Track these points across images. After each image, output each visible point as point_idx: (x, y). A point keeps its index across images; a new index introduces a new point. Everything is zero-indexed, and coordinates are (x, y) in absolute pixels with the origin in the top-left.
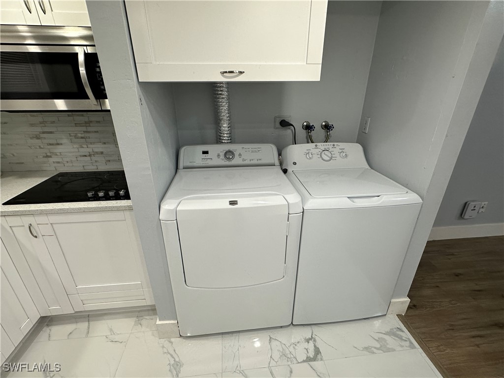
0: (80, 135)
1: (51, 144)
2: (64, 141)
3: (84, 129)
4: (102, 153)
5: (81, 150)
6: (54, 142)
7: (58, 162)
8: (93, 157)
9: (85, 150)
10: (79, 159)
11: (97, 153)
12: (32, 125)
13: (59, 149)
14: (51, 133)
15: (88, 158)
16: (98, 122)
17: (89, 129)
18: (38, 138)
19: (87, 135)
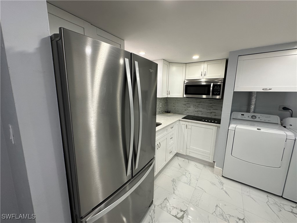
0: (196, 105)
1: (188, 107)
2: (192, 107)
3: (199, 104)
4: (201, 111)
5: (195, 109)
6: (189, 106)
7: (188, 112)
8: (198, 112)
9: (197, 110)
10: (194, 112)
11: (200, 111)
12: (185, 101)
13: (190, 109)
14: (189, 104)
15: (197, 112)
16: (203, 102)
17: (200, 104)
18: (185, 105)
19: (199, 105)
